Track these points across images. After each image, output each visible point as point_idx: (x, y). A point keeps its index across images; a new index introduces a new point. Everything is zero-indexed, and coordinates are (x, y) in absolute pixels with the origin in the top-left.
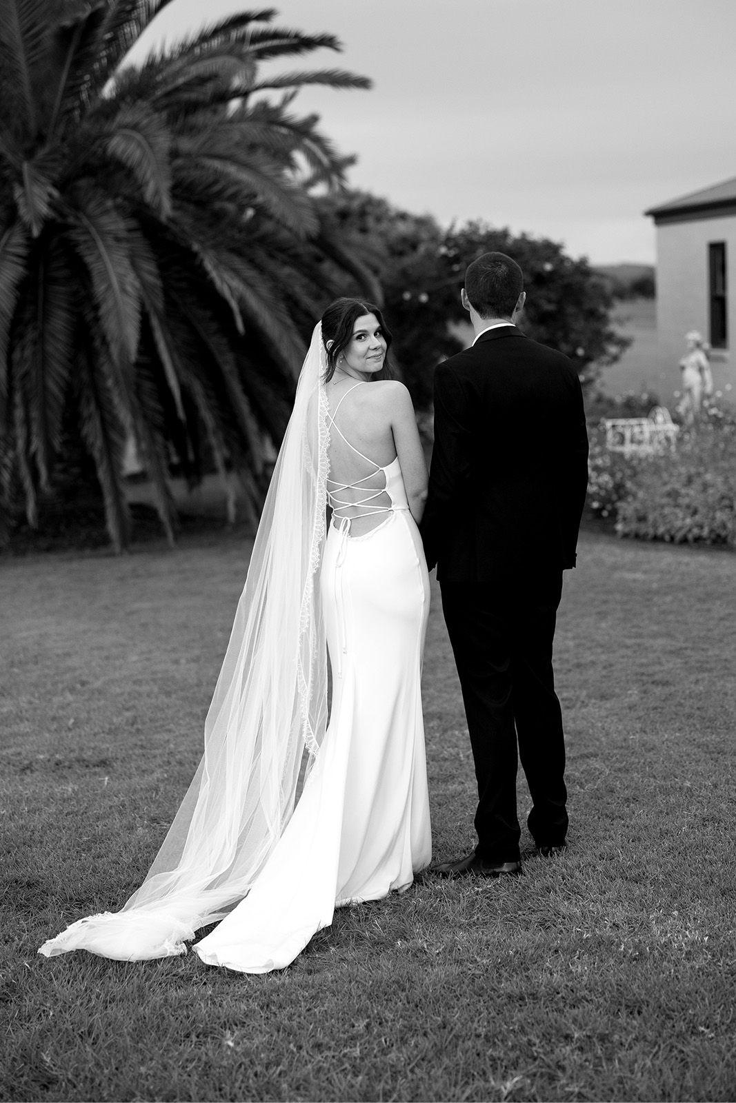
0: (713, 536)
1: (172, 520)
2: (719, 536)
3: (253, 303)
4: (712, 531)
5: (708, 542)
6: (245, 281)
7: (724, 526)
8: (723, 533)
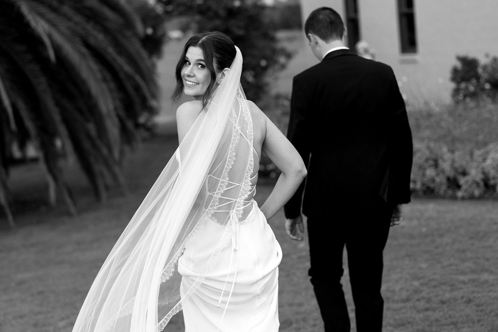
0: (424, 189)
1: (10, 205)
2: (428, 188)
3: (58, 38)
4: (423, 184)
5: (421, 193)
6: (49, 21)
7: (433, 180)
8: (432, 185)
